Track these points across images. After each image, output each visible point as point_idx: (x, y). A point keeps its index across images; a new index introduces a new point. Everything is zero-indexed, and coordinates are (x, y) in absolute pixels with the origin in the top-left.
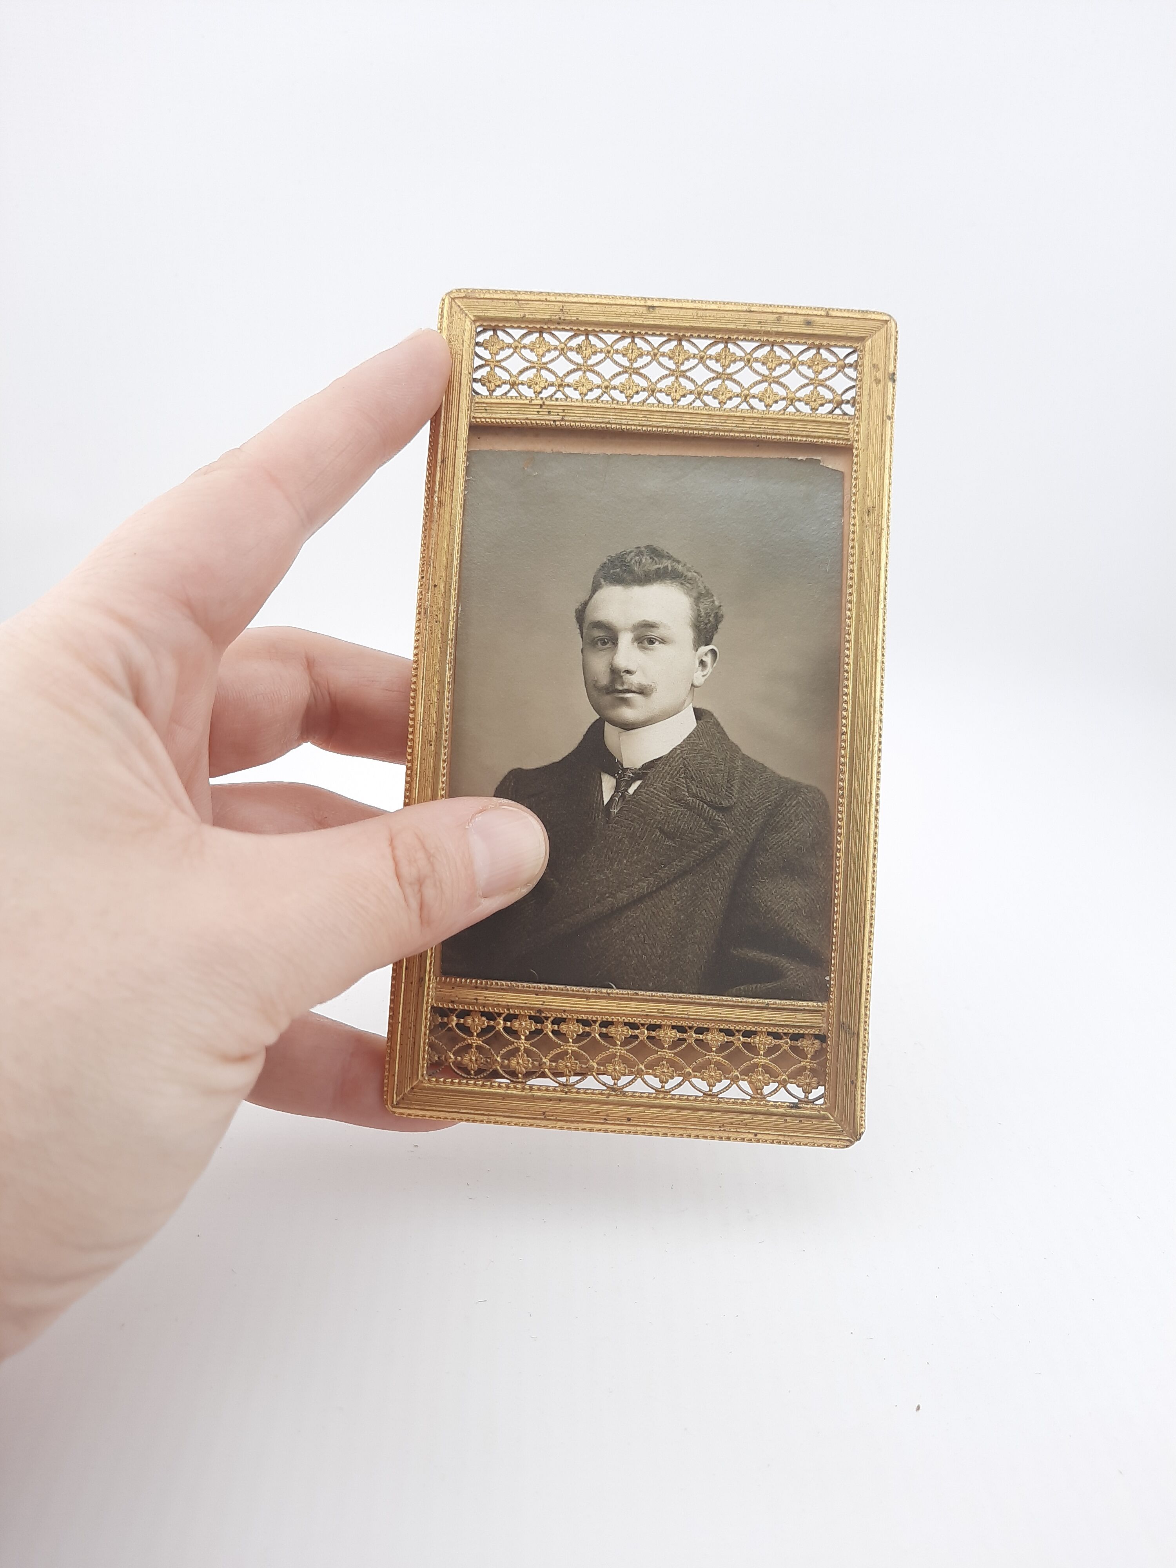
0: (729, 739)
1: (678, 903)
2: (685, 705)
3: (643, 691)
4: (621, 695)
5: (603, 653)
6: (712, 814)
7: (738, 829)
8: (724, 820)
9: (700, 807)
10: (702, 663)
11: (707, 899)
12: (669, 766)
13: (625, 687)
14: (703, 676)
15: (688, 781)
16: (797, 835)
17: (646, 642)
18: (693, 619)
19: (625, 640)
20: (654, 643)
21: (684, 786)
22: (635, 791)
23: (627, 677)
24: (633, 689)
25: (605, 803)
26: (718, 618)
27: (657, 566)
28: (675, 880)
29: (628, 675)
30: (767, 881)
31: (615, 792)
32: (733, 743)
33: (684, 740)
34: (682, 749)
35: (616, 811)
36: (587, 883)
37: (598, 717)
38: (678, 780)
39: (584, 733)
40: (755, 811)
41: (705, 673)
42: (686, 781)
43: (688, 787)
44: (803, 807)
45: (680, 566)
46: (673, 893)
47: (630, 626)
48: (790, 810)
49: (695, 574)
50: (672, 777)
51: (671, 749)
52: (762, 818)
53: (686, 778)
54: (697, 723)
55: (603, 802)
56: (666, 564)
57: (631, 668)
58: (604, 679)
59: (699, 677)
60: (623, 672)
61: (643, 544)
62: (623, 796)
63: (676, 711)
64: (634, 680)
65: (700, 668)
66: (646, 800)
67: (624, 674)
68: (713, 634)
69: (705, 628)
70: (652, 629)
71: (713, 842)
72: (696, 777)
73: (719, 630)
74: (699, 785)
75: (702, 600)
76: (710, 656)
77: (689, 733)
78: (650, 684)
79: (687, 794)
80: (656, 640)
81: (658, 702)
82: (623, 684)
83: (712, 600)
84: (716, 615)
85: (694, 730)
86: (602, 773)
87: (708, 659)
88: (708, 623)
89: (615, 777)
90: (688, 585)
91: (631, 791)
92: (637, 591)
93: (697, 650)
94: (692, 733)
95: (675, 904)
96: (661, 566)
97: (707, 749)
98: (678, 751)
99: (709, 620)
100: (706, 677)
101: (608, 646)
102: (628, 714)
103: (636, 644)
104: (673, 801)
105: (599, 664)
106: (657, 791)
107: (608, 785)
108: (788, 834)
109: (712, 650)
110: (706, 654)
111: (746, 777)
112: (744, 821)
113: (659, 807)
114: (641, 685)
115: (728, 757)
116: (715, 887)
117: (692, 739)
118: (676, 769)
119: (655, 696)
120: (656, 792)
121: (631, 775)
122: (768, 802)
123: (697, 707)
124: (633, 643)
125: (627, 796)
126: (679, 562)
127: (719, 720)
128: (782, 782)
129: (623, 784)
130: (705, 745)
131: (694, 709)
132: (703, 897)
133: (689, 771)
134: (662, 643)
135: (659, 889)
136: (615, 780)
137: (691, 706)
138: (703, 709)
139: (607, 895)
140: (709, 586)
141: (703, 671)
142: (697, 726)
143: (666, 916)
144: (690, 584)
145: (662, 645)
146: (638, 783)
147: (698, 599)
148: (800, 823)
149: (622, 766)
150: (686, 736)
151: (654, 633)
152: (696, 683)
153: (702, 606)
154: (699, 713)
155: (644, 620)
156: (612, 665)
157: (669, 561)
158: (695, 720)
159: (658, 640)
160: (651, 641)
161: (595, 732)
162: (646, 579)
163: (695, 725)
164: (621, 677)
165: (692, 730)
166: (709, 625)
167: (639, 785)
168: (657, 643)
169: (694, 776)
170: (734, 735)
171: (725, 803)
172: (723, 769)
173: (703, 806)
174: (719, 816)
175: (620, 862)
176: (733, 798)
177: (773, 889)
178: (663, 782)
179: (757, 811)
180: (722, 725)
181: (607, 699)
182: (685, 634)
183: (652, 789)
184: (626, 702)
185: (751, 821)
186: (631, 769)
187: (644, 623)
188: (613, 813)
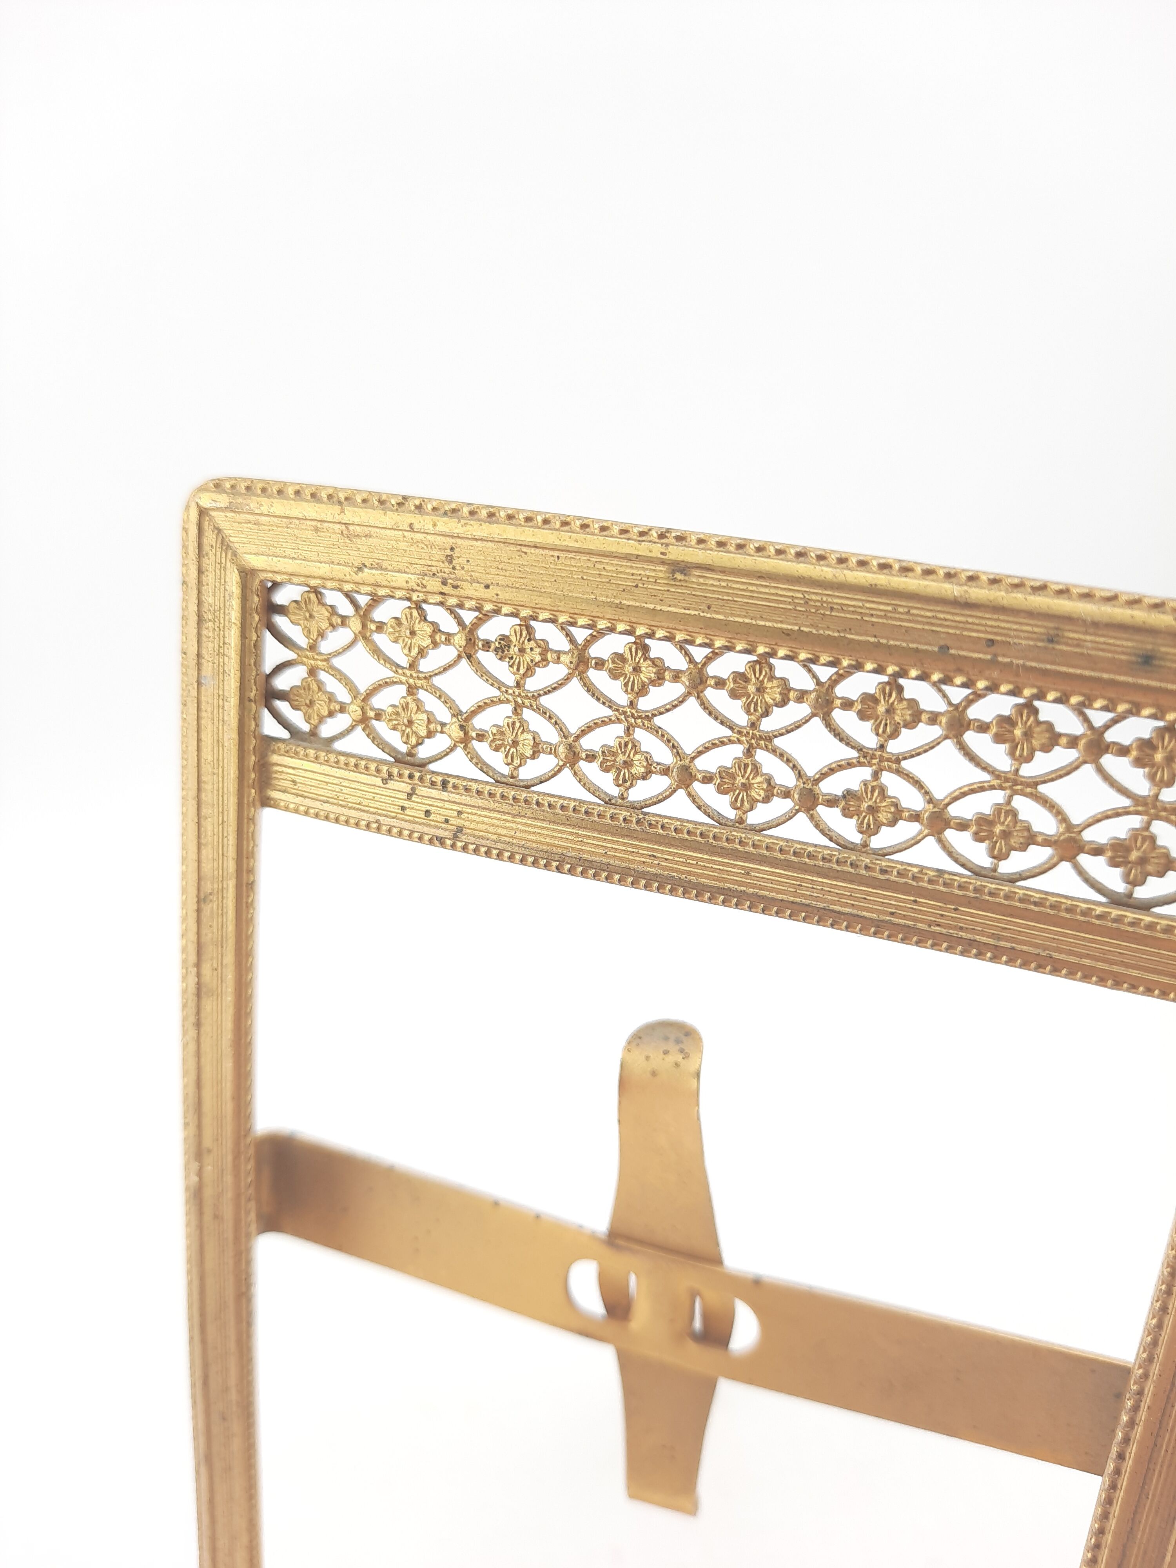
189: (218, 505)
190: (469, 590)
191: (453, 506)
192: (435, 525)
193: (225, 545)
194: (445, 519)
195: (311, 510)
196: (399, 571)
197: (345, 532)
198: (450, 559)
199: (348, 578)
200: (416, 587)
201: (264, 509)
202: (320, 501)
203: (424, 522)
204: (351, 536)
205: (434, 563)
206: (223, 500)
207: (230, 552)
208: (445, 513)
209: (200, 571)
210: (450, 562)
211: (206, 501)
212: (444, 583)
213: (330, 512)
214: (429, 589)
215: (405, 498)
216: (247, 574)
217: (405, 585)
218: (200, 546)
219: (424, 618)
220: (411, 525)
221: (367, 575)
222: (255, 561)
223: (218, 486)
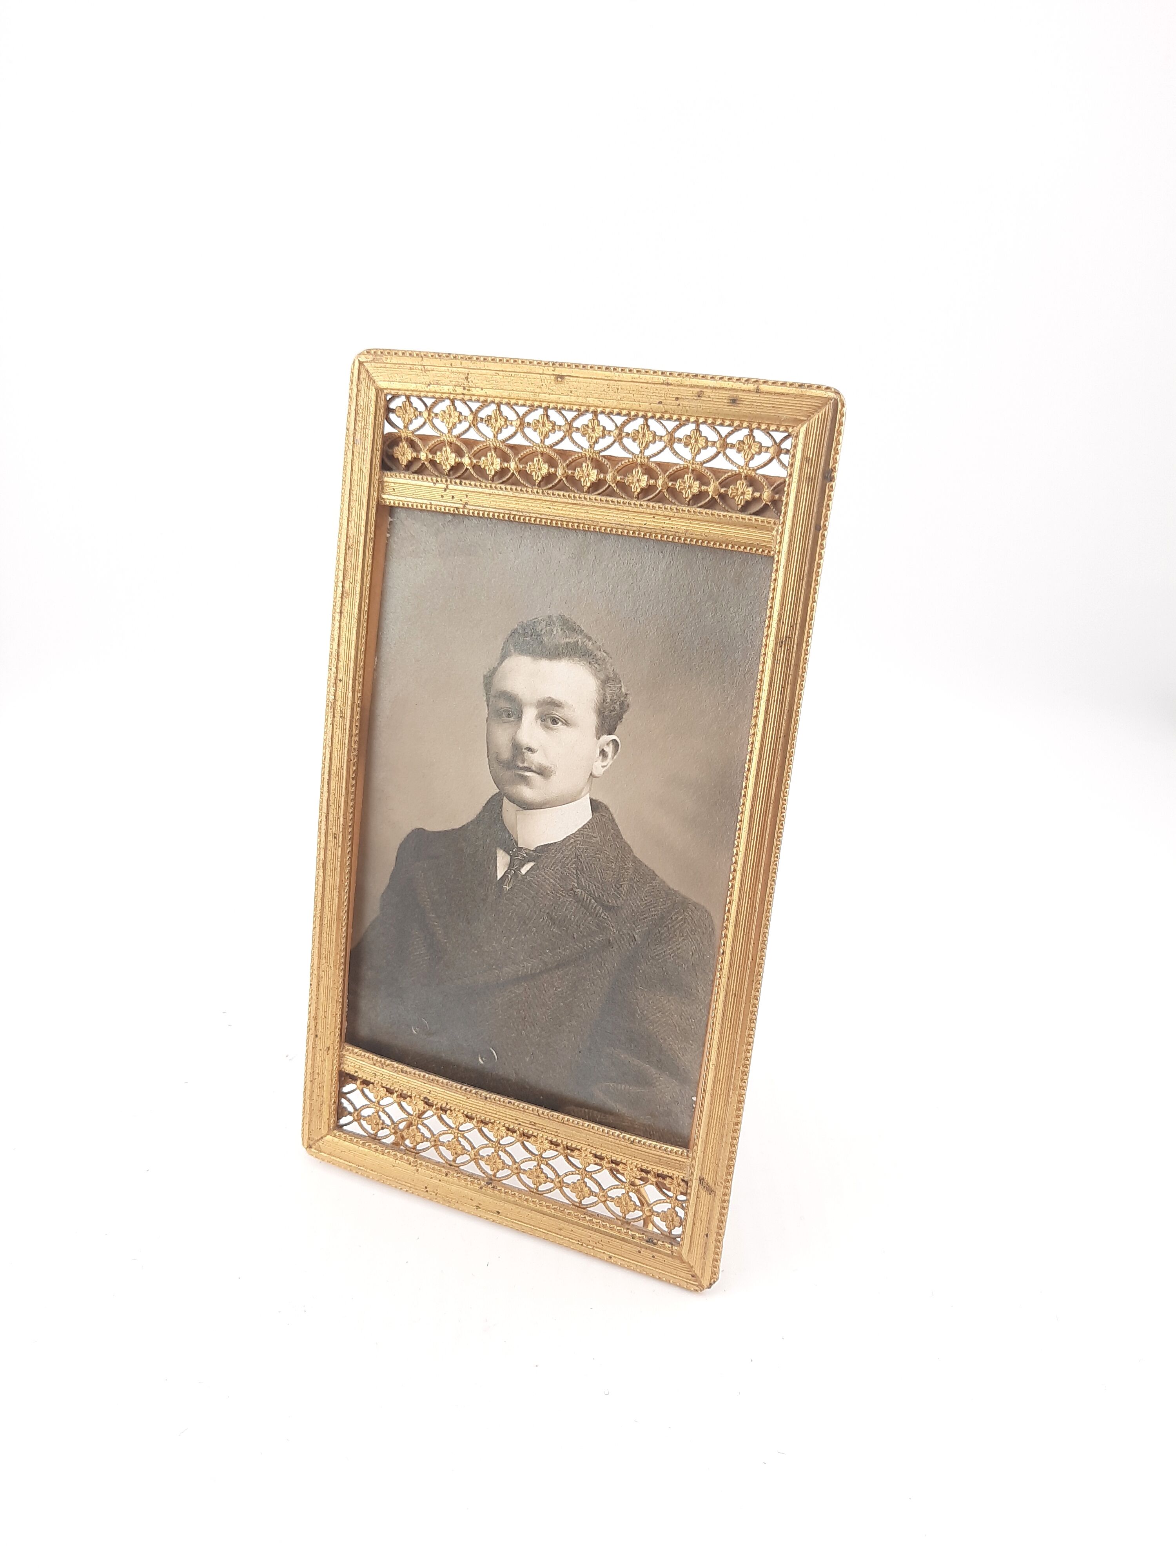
0: (622, 838)
1: (559, 990)
2: (583, 794)
3: (543, 772)
4: (521, 772)
5: (507, 725)
6: (598, 911)
7: (622, 932)
8: (610, 919)
9: (588, 901)
10: (603, 753)
11: (587, 993)
12: (562, 853)
13: (526, 765)
14: (603, 767)
15: (579, 872)
16: (680, 951)
17: (549, 721)
18: (598, 704)
19: (530, 715)
20: (557, 723)
21: (573, 877)
22: (528, 871)
23: (528, 754)
24: (534, 768)
25: (499, 878)
26: (624, 707)
27: (568, 640)
28: (558, 967)
29: (530, 752)
30: (646, 990)
31: (508, 869)
32: (626, 843)
33: (578, 830)
34: (576, 839)
35: (508, 888)
36: (476, 951)
37: (498, 791)
38: (568, 869)
39: (484, 805)
40: (641, 917)
41: (604, 764)
42: (577, 872)
43: (578, 878)
44: (689, 924)
45: (591, 643)
46: (555, 980)
47: (535, 701)
48: (675, 924)
49: (605, 654)
50: (563, 866)
51: (565, 837)
52: (647, 926)
53: (577, 869)
54: (593, 815)
55: (497, 877)
56: (575, 640)
57: (534, 746)
58: (506, 754)
59: (599, 767)
60: (525, 749)
61: (555, 613)
62: (516, 874)
63: (573, 798)
64: (536, 759)
65: (601, 758)
66: (537, 883)
67: (526, 751)
68: (616, 724)
69: (610, 716)
70: (557, 708)
71: (597, 938)
72: (587, 869)
73: (623, 720)
74: (588, 879)
75: (608, 684)
76: (611, 745)
77: (584, 824)
78: (551, 766)
79: (576, 885)
80: (560, 720)
81: (557, 785)
82: (523, 761)
83: (620, 685)
84: (622, 704)
85: (589, 822)
86: (498, 848)
87: (609, 750)
88: (613, 711)
89: (509, 854)
90: (596, 665)
91: (524, 870)
92: (545, 665)
93: (599, 739)
94: (586, 824)
95: (556, 990)
96: (572, 641)
97: (600, 843)
98: (572, 840)
99: (614, 707)
100: (605, 769)
101: (512, 719)
102: (526, 793)
103: (539, 721)
104: (562, 889)
105: (502, 737)
106: (549, 876)
107: (502, 861)
108: (670, 949)
109: (614, 741)
110: (608, 744)
111: (635, 880)
112: (629, 925)
113: (549, 892)
114: (541, 766)
115: (620, 856)
116: (596, 983)
117: (586, 830)
118: (567, 858)
119: (553, 778)
120: (547, 877)
121: (525, 855)
122: (655, 911)
123: (594, 798)
124: (536, 720)
125: (520, 876)
126: (590, 639)
127: (614, 816)
128: (670, 893)
129: (517, 862)
130: (598, 839)
131: (591, 800)
132: (584, 989)
133: (581, 862)
134: (567, 725)
135: (541, 972)
136: (509, 857)
137: (588, 796)
138: (600, 802)
139: (494, 967)
140: (617, 671)
141: (603, 761)
142: (593, 818)
143: (547, 1000)
144: (599, 665)
145: (565, 727)
146: (531, 864)
147: (605, 683)
148: (684, 940)
149: (517, 844)
150: (580, 827)
151: (558, 713)
152: (595, 773)
153: (608, 691)
154: (595, 806)
155: (550, 697)
156: (515, 740)
157: (580, 637)
158: (591, 811)
159: (562, 721)
160: (555, 721)
161: (493, 806)
162: (555, 653)
163: (591, 817)
164: (522, 754)
165: (586, 822)
166: (614, 713)
167: (532, 867)
168: (560, 723)
169: (585, 869)
170: (627, 835)
171: (612, 902)
172: (614, 867)
173: (590, 901)
174: (605, 915)
175: (509, 938)
176: (621, 899)
177: (651, 999)
178: (555, 868)
179: (643, 917)
180: (617, 821)
181: (508, 774)
182: (588, 719)
183: (543, 874)
184: (525, 780)
185: (636, 926)
186: (525, 849)
187: (549, 700)
188: (505, 889)
189: (368, 360)
190: (474, 391)
191: (469, 356)
192: (461, 364)
193: (370, 377)
194: (466, 361)
195: (410, 360)
196: (446, 385)
197: (423, 369)
198: (467, 378)
199: (423, 389)
200: (452, 392)
201: (388, 361)
202: (413, 356)
203: (457, 363)
204: (425, 371)
205: (460, 381)
206: (371, 358)
207: (372, 381)
208: (466, 359)
209: (358, 390)
210: (467, 380)
211: (362, 359)
212: (464, 388)
213: (417, 361)
214: (458, 392)
215: (449, 354)
216: (379, 391)
217: (447, 391)
218: (359, 378)
219: (455, 409)
220: (451, 364)
221: (431, 388)
222: (382, 385)
223: (368, 352)
